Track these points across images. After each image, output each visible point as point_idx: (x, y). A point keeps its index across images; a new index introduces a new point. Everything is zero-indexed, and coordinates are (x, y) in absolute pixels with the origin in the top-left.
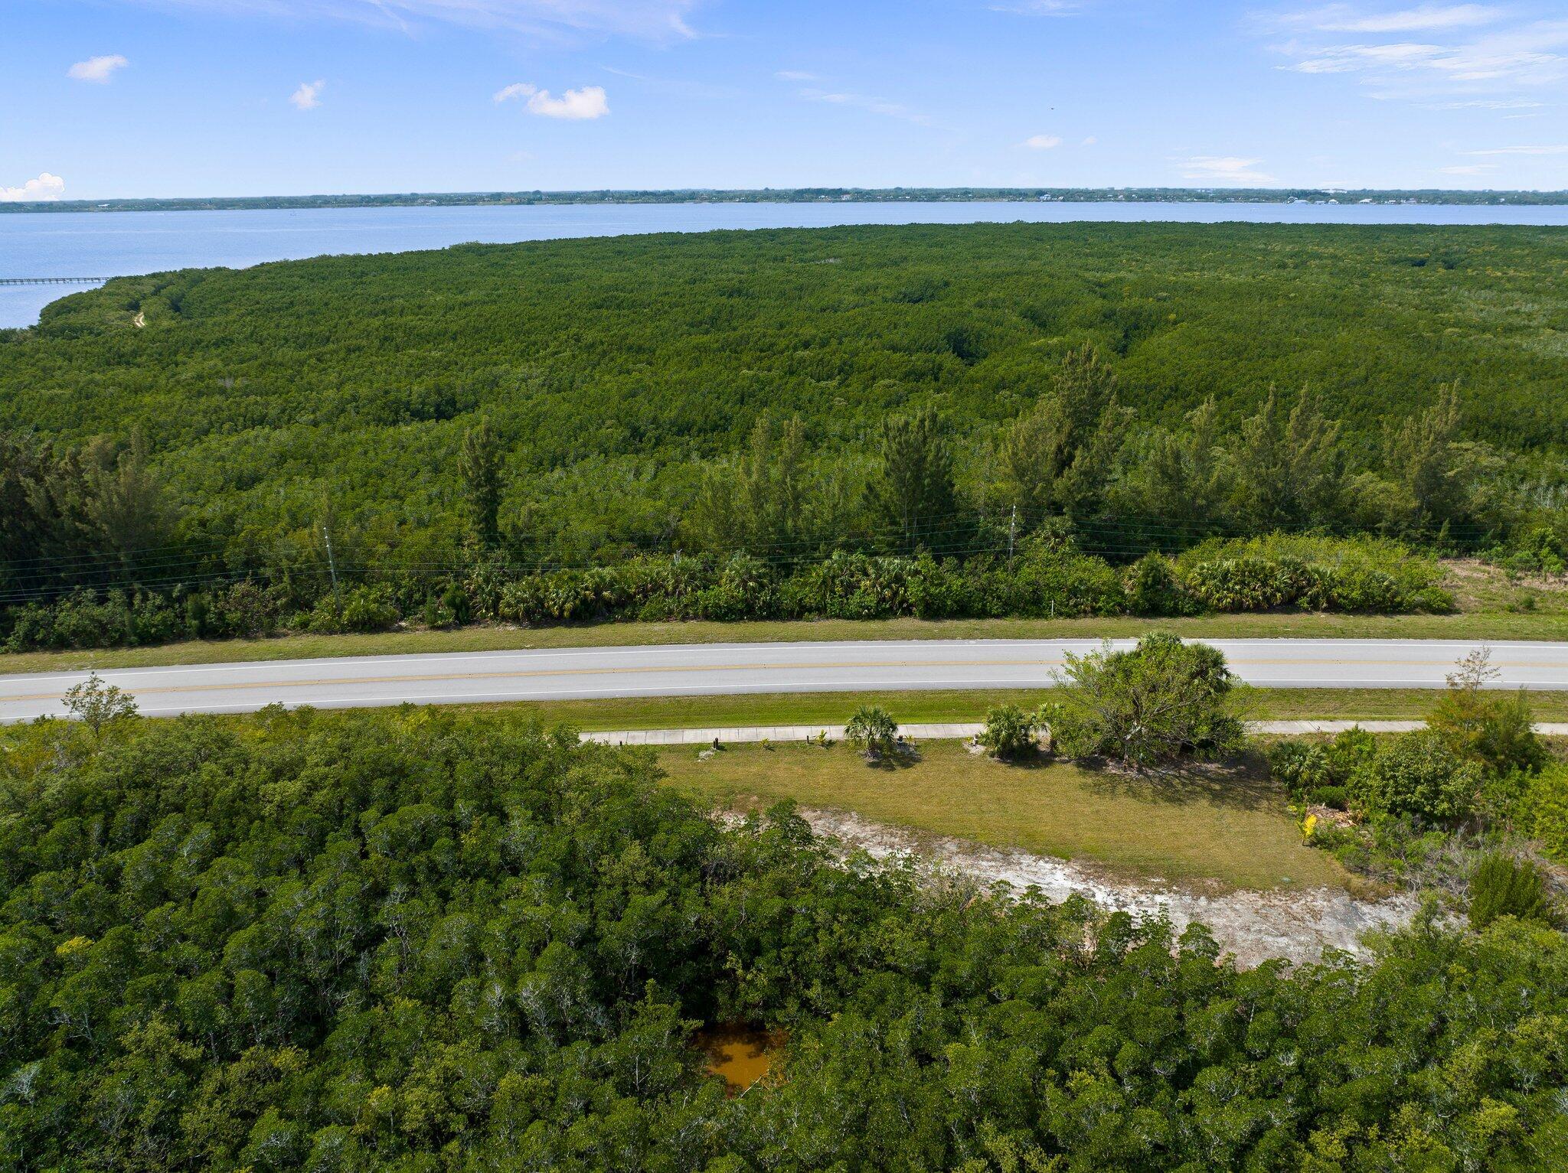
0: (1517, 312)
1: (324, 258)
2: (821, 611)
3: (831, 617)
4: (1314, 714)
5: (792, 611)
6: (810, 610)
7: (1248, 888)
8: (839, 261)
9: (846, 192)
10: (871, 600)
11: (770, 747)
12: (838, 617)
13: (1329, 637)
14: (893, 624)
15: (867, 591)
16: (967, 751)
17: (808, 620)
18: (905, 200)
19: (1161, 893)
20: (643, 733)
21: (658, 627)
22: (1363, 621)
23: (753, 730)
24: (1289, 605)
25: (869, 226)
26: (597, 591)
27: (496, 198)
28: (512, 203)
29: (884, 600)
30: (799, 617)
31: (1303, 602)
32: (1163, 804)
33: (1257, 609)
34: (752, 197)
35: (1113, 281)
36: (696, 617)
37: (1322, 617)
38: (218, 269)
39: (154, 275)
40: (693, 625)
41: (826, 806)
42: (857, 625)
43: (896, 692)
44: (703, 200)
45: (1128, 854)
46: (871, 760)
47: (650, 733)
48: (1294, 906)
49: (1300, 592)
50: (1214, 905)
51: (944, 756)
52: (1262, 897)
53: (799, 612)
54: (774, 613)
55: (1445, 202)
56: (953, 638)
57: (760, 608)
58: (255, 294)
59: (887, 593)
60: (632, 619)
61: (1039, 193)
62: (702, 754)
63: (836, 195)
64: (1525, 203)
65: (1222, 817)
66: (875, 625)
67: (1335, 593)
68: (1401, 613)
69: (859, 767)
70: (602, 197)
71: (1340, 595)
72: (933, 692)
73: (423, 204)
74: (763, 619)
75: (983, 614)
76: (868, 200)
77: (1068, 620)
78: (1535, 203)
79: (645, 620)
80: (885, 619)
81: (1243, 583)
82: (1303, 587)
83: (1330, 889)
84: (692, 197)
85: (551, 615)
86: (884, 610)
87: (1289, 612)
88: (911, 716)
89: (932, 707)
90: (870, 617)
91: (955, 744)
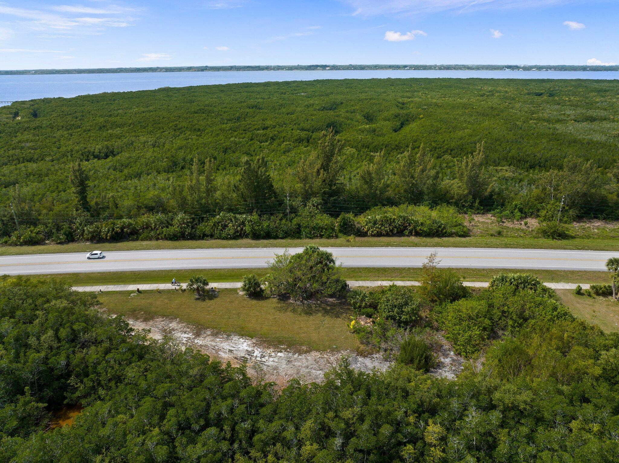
0: (564, 114)
1: (105, 93)
2: (212, 236)
3: (216, 239)
4: (386, 278)
5: (200, 236)
6: (207, 236)
7: (317, 350)
8: (306, 94)
9: (328, 66)
10: (232, 232)
11: (159, 292)
12: (219, 239)
13: (409, 246)
14: (240, 241)
15: (231, 228)
16: (238, 293)
17: (206, 240)
18: (351, 69)
19: (281, 352)
20: (113, 286)
21: (145, 243)
22: (428, 240)
23: (157, 285)
24: (400, 233)
25: (328, 80)
26: (122, 228)
27: (189, 69)
28: (195, 71)
29: (238, 232)
30: (203, 239)
31: (406, 232)
32: (303, 315)
33: (387, 235)
34: (291, 68)
35: (409, 102)
36: (162, 239)
37: (413, 239)
38: (59, 98)
39: (32, 101)
40: (160, 242)
41: (168, 316)
42: (225, 242)
43: (223, 269)
44: (271, 69)
45: (278, 335)
46: (197, 297)
47: (116, 286)
48: (332, 358)
49: (405, 228)
50: (300, 357)
51: (228, 295)
52: (321, 354)
53: (203, 236)
54: (193, 237)
55: (565, 70)
56: (258, 247)
57: (187, 235)
58: (64, 108)
59: (239, 229)
60: (137, 239)
61: (405, 67)
62: (132, 295)
63: (324, 67)
64: (597, 70)
65: (324, 321)
66: (231, 242)
67: (418, 228)
68: (446, 236)
69: (191, 300)
70: (231, 68)
71: (420, 230)
72: (238, 269)
73: (160, 71)
74: (188, 239)
75: (276, 237)
76: (337, 69)
77: (310, 240)
78: (601, 71)
79: (142, 240)
80: (237, 239)
81: (382, 225)
82: (407, 226)
83: (350, 351)
84: (267, 68)
85: (103, 238)
86: (237, 236)
87: (400, 236)
88: (225, 279)
89: (234, 276)
90: (231, 239)
91: (235, 290)
